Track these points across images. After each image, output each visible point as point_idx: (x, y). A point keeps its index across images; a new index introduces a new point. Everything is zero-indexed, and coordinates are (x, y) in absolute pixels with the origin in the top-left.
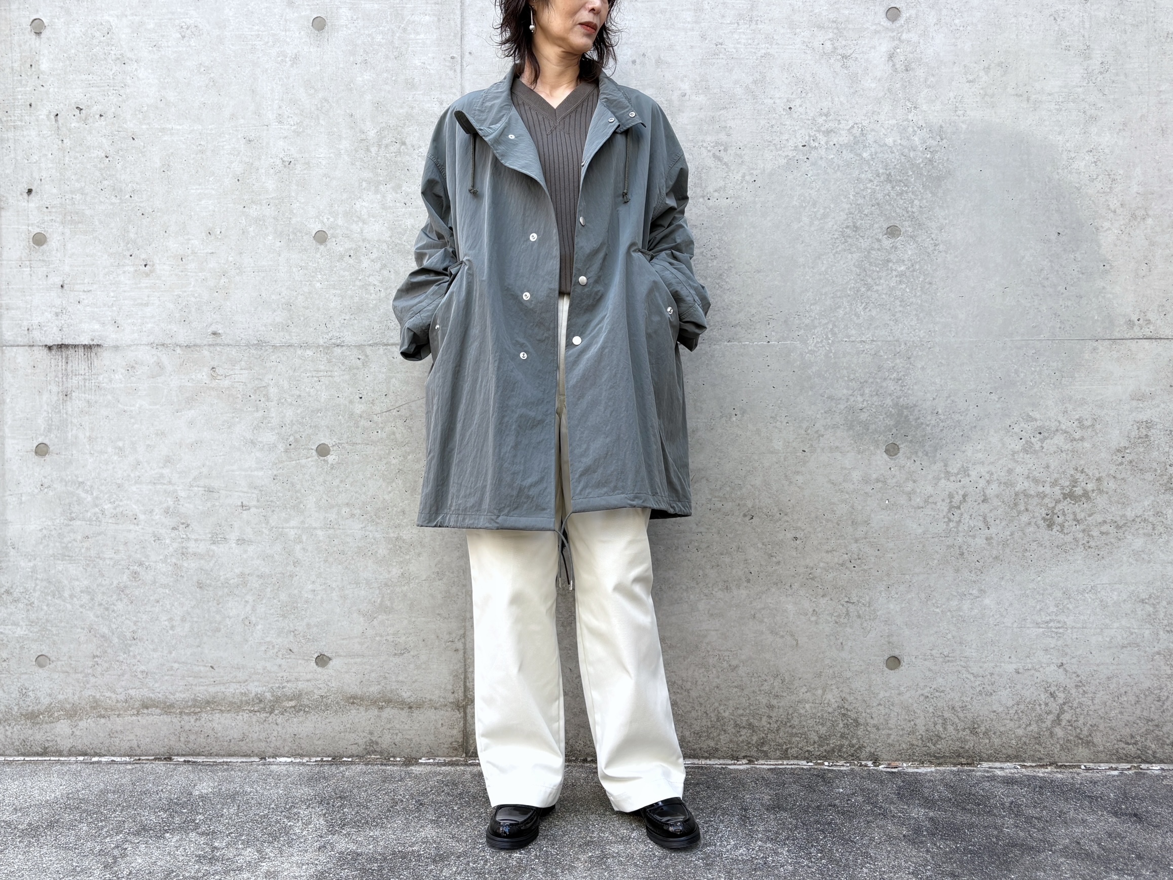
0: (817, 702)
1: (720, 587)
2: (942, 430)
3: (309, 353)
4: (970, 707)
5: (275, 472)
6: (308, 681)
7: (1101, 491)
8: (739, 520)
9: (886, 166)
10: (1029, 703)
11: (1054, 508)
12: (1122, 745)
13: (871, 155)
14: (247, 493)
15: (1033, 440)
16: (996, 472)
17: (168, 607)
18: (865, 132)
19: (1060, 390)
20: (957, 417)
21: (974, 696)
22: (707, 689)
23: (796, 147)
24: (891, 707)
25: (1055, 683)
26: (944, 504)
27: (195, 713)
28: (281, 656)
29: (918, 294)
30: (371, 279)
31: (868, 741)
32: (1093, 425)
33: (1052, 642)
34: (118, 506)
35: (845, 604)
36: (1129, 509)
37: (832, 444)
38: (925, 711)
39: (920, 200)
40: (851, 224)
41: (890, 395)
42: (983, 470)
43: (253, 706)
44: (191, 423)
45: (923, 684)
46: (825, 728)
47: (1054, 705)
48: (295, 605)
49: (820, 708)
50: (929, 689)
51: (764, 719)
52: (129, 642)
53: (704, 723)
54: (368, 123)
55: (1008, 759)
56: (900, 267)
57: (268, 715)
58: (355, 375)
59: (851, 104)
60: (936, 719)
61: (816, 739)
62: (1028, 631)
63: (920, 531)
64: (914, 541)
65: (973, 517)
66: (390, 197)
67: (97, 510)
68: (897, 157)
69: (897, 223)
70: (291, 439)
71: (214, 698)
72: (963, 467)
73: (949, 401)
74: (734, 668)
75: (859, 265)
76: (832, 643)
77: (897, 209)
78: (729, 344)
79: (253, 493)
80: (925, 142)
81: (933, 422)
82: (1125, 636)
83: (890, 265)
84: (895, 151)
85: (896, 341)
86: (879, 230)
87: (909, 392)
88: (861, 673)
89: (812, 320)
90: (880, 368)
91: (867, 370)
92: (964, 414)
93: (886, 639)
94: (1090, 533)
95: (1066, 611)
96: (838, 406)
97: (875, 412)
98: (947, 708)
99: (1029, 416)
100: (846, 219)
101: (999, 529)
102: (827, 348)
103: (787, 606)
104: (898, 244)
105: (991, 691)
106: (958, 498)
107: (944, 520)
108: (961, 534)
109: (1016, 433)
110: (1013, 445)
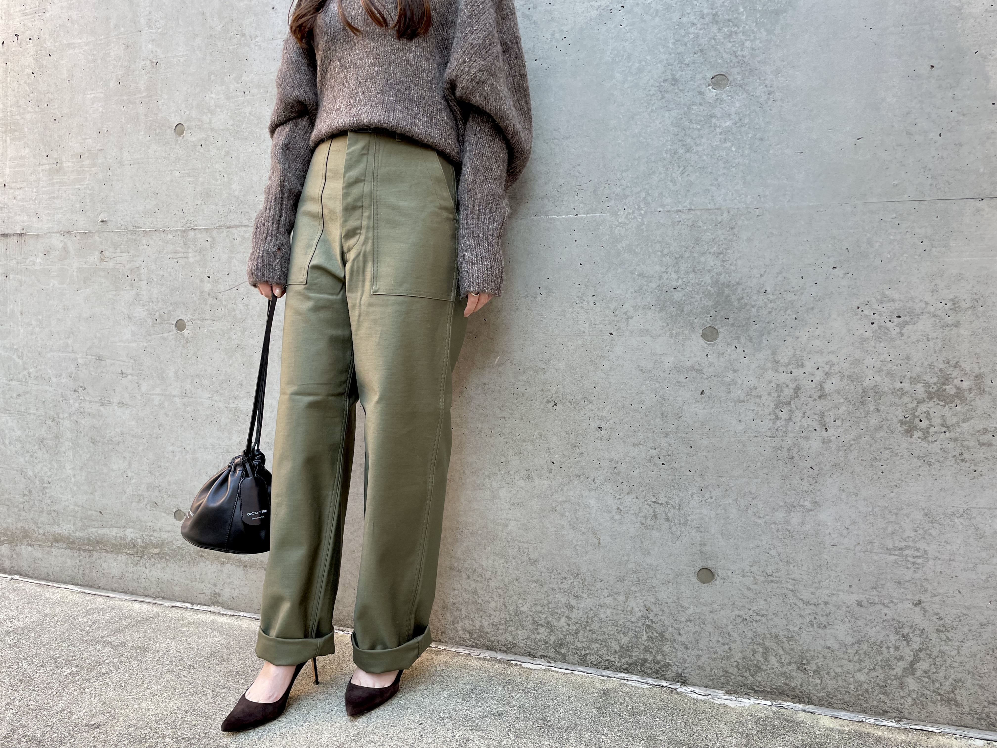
0: (619, 608)
1: (522, 476)
2: (770, 312)
3: (170, 236)
4: (798, 638)
5: (145, 344)
6: (169, 532)
7: (981, 391)
8: (542, 406)
9: (713, 4)
10: (875, 643)
11: (915, 409)
14: (125, 362)
15: (889, 324)
16: (838, 363)
17: (71, 457)
19: (928, 263)
20: (790, 297)
21: (803, 626)
22: (506, 580)
25: (909, 624)
26: (770, 398)
27: (90, 551)
28: (149, 508)
29: (747, 152)
30: (217, 166)
31: (674, 660)
32: (973, 307)
33: (908, 574)
34: (40, 370)
35: (652, 504)
37: (642, 327)
38: (743, 635)
39: (751, 41)
40: (670, 77)
41: (709, 271)
42: (821, 360)
43: (129, 549)
44: (87, 300)
45: (741, 604)
46: (627, 638)
47: (907, 650)
48: (159, 463)
49: (623, 616)
50: (747, 610)
51: (563, 620)
52: (46, 485)
53: (503, 615)
54: (215, 19)
55: (846, 706)
56: (725, 122)
57: (139, 558)
58: (204, 255)
60: (755, 647)
61: (618, 648)
62: (875, 557)
63: (740, 428)
64: (732, 440)
65: (807, 414)
66: (232, 87)
67: (25, 372)
69: (723, 71)
70: (157, 315)
71: (102, 539)
72: (795, 355)
73: (780, 278)
74: (534, 562)
75: (677, 123)
76: (637, 546)
77: (725, 55)
78: (535, 218)
79: (129, 362)
81: (760, 303)
83: (714, 120)
85: (718, 209)
86: (702, 81)
87: (733, 267)
88: (669, 582)
89: (624, 189)
90: (698, 241)
91: (683, 243)
92: (799, 293)
93: (698, 548)
94: (965, 443)
95: (927, 537)
96: (650, 284)
97: (691, 291)
98: (769, 636)
99: (884, 295)
100: (664, 72)
101: (840, 431)
102: (639, 220)
103: (590, 501)
104: (724, 96)
105: (825, 623)
106: (788, 392)
107: (769, 417)
108: (790, 435)
109: (866, 316)
110: (861, 331)
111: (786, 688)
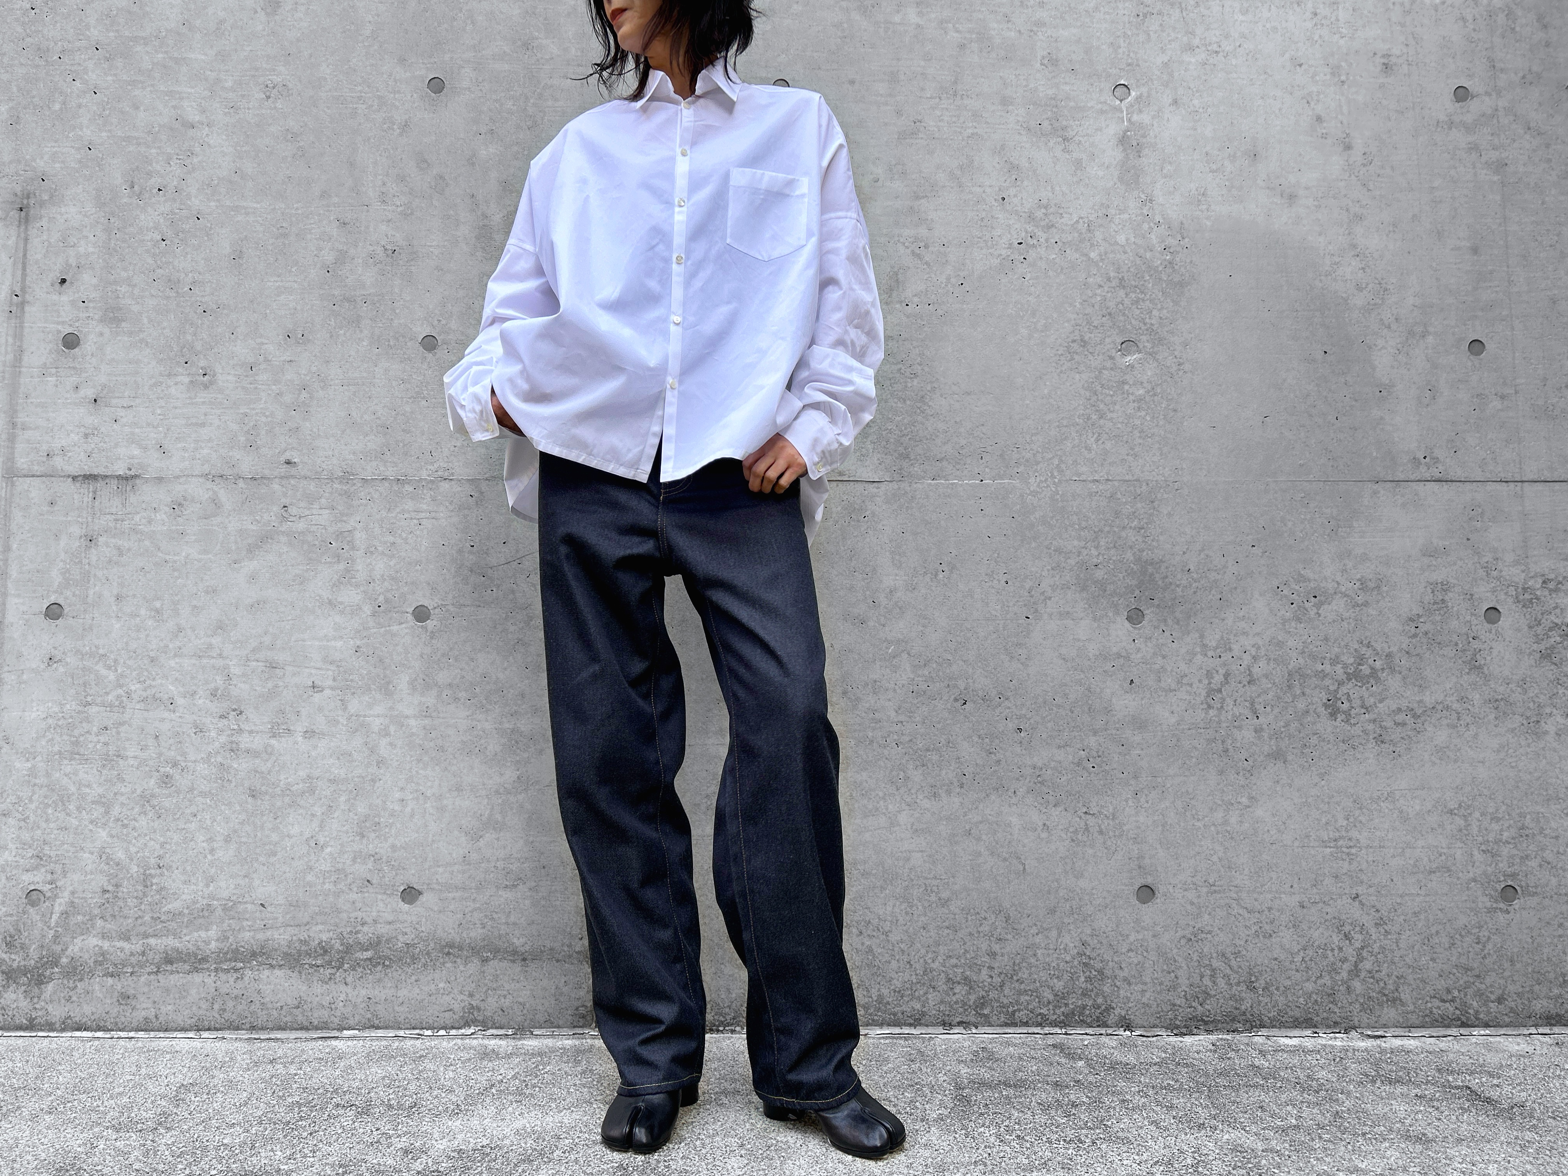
0: (1051, 947)
1: (926, 794)
2: (1195, 593)
3: (408, 488)
4: (1245, 952)
5: (358, 643)
6: (390, 923)
7: (1392, 670)
8: (949, 705)
9: (1119, 269)
10: (1319, 947)
13: (1100, 255)
14: (320, 669)
15: (1306, 604)
16: (1264, 646)
17: (209, 822)
18: (1092, 228)
19: (1336, 543)
20: (1212, 576)
21: (1249, 938)
22: (911, 930)
23: (1010, 244)
24: (1145, 954)
25: (1349, 921)
26: (1201, 686)
27: (236, 970)
28: (355, 889)
31: (1117, 1000)
32: (1378, 587)
33: (1343, 866)
34: (150, 686)
35: (1083, 815)
36: (1428, 693)
37: (1061, 609)
38: (1188, 958)
40: (1078, 338)
41: (1131, 548)
42: (1247, 642)
43: (315, 958)
44: (252, 578)
45: (1184, 923)
46: (1062, 983)
47: (1350, 950)
48: (377, 819)
49: (1055, 956)
50: (1191, 928)
51: (984, 971)
52: (153, 871)
54: (493, 206)
55: (1297, 1023)
57: (335, 971)
58: (465, 516)
60: (1203, 969)
62: (1312, 852)
63: (1173, 720)
64: (1166, 734)
65: (1238, 702)
67: (120, 692)
69: (1133, 338)
70: (381, 599)
72: (1223, 639)
73: (1202, 556)
74: (945, 902)
75: (1089, 387)
77: (1133, 321)
78: (933, 482)
79: (327, 670)
80: (1163, 241)
81: (1184, 582)
82: (1432, 857)
83: (1126, 387)
84: (1129, 251)
85: (1137, 480)
86: (1112, 346)
87: (1155, 544)
88: (1106, 907)
89: (1034, 454)
90: (1117, 514)
91: (1102, 516)
92: (1221, 572)
93: (1136, 862)
94: (1384, 723)
95: (1357, 825)
96: (1068, 561)
97: (1113, 569)
98: (1215, 955)
99: (1301, 575)
100: (1072, 332)
101: (1271, 718)
102: (1053, 489)
103: (1010, 819)
104: (1135, 363)
106: (1218, 678)
107: (1202, 707)
108: (1224, 725)
109: (1286, 596)
110: (1283, 612)
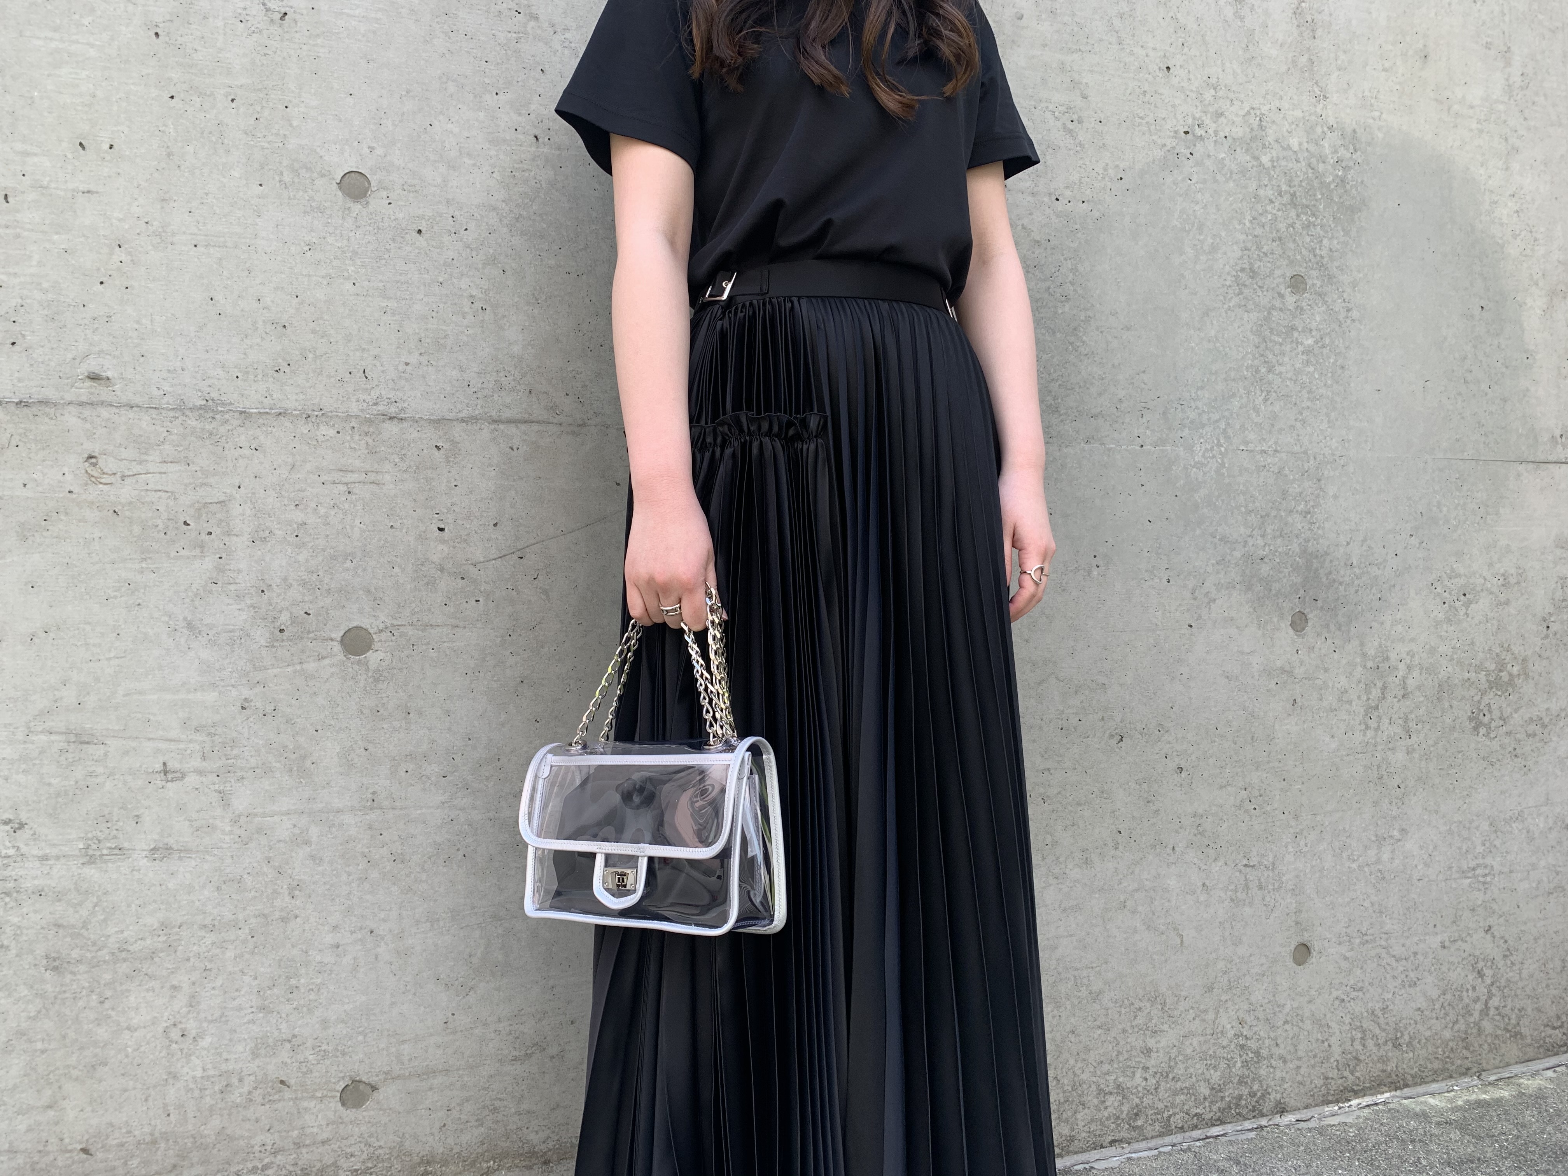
0: (1208, 1032)
1: (1077, 861)
2: (1357, 591)
3: (327, 431)
4: (1392, 1007)
5: (246, 693)
6: (323, 1143)
7: (1527, 675)
8: (1103, 745)
9: (1290, 181)
10: (1456, 989)
11: (1479, 702)
12: (1550, 1031)
13: (1272, 161)
14: (177, 741)
15: (1457, 604)
16: (1418, 653)
18: (1264, 124)
19: (1485, 532)
20: (1374, 571)
21: (1397, 990)
23: (1176, 132)
24: (1301, 1024)
25: (1482, 957)
26: (1360, 703)
28: (259, 1100)
29: (1329, 382)
30: (464, 284)
31: (1272, 1083)
32: (1518, 583)
33: (1479, 897)
35: (1243, 869)
36: (1554, 700)
37: (1226, 614)
38: (1341, 1022)
39: (1330, 240)
40: (1247, 266)
41: (1297, 536)
42: (1403, 650)
44: (31, 584)
45: (1338, 981)
46: (1219, 1073)
47: (1482, 988)
49: (1212, 1041)
50: (1344, 988)
55: (1437, 1076)
56: (1307, 339)
58: (428, 481)
59: (1247, 76)
60: (1354, 1033)
61: (1207, 1092)
62: (1454, 885)
63: (1334, 745)
64: (1326, 763)
65: (1393, 720)
68: (1304, 170)
69: (1302, 271)
70: (284, 617)
72: (1380, 646)
73: (1365, 548)
74: (1096, 996)
75: (1257, 330)
76: (1227, 934)
77: (1303, 250)
78: (1087, 447)
79: (191, 741)
80: (1336, 152)
81: (1347, 579)
82: (1551, 878)
83: (1296, 334)
84: (1301, 160)
85: (1304, 453)
86: (1282, 280)
87: (1320, 532)
88: (1263, 975)
89: (1200, 414)
90: (1284, 494)
91: (1269, 497)
92: (1382, 567)
93: (1293, 918)
94: (1518, 736)
95: (1492, 850)
96: (1234, 553)
97: (1278, 563)
98: (1365, 1014)
99: (1453, 570)
100: (1242, 257)
101: (1422, 735)
102: (1219, 461)
103: (1169, 882)
104: (1304, 304)
105: (1415, 979)
106: (1376, 693)
107: (1360, 727)
108: (1379, 748)
110: (1435, 613)
111: (1383, 1075)
